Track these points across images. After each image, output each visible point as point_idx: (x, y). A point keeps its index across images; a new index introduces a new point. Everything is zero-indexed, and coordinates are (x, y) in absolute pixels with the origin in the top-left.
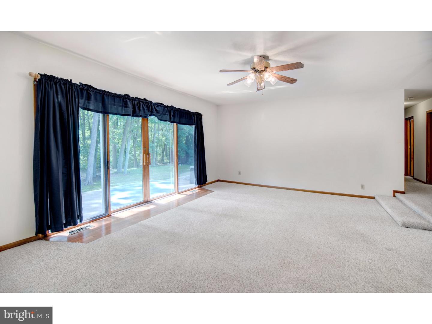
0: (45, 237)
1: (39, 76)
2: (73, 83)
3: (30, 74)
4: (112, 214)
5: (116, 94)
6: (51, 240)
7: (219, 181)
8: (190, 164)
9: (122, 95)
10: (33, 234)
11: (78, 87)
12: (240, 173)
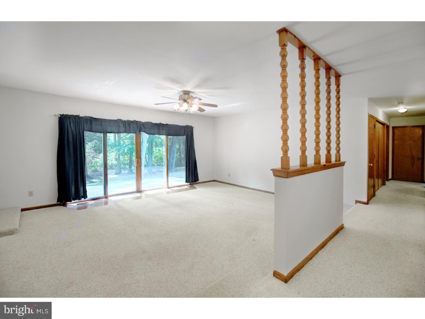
0: (64, 205)
1: (60, 115)
2: (81, 117)
3: (55, 115)
4: (109, 197)
5: (110, 120)
6: (67, 206)
7: (214, 181)
8: (183, 166)
9: (116, 120)
10: (55, 202)
11: (84, 119)
12: (229, 175)
